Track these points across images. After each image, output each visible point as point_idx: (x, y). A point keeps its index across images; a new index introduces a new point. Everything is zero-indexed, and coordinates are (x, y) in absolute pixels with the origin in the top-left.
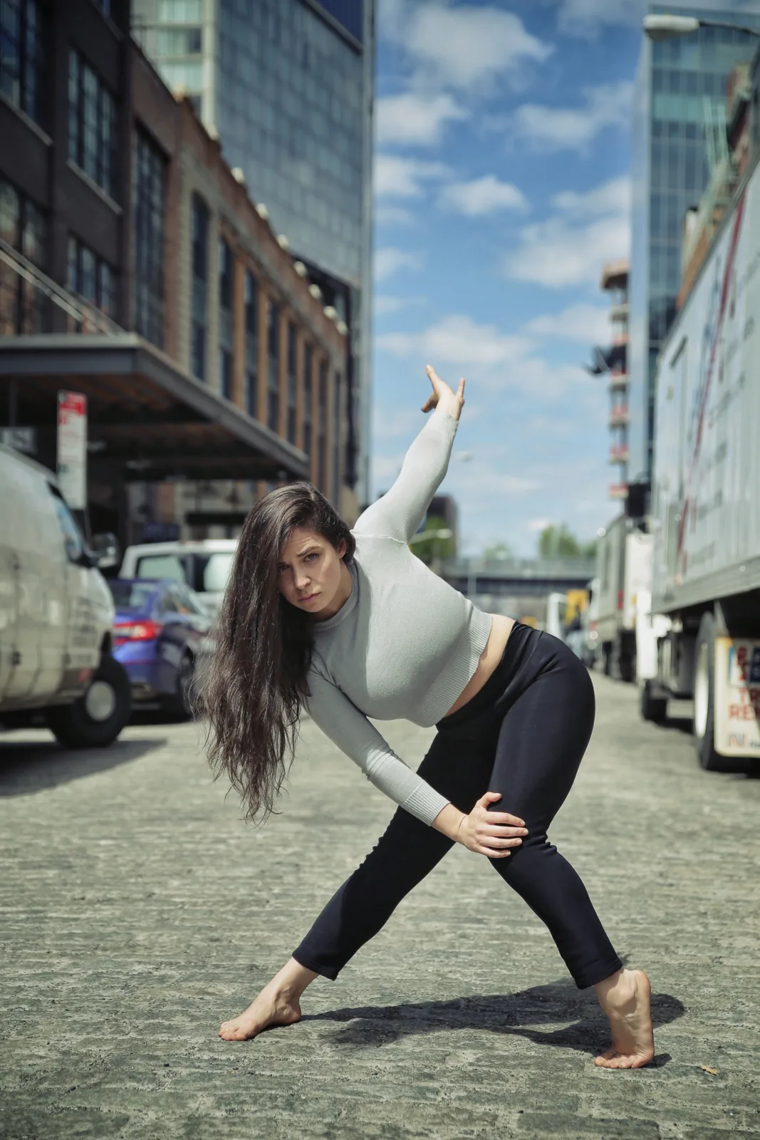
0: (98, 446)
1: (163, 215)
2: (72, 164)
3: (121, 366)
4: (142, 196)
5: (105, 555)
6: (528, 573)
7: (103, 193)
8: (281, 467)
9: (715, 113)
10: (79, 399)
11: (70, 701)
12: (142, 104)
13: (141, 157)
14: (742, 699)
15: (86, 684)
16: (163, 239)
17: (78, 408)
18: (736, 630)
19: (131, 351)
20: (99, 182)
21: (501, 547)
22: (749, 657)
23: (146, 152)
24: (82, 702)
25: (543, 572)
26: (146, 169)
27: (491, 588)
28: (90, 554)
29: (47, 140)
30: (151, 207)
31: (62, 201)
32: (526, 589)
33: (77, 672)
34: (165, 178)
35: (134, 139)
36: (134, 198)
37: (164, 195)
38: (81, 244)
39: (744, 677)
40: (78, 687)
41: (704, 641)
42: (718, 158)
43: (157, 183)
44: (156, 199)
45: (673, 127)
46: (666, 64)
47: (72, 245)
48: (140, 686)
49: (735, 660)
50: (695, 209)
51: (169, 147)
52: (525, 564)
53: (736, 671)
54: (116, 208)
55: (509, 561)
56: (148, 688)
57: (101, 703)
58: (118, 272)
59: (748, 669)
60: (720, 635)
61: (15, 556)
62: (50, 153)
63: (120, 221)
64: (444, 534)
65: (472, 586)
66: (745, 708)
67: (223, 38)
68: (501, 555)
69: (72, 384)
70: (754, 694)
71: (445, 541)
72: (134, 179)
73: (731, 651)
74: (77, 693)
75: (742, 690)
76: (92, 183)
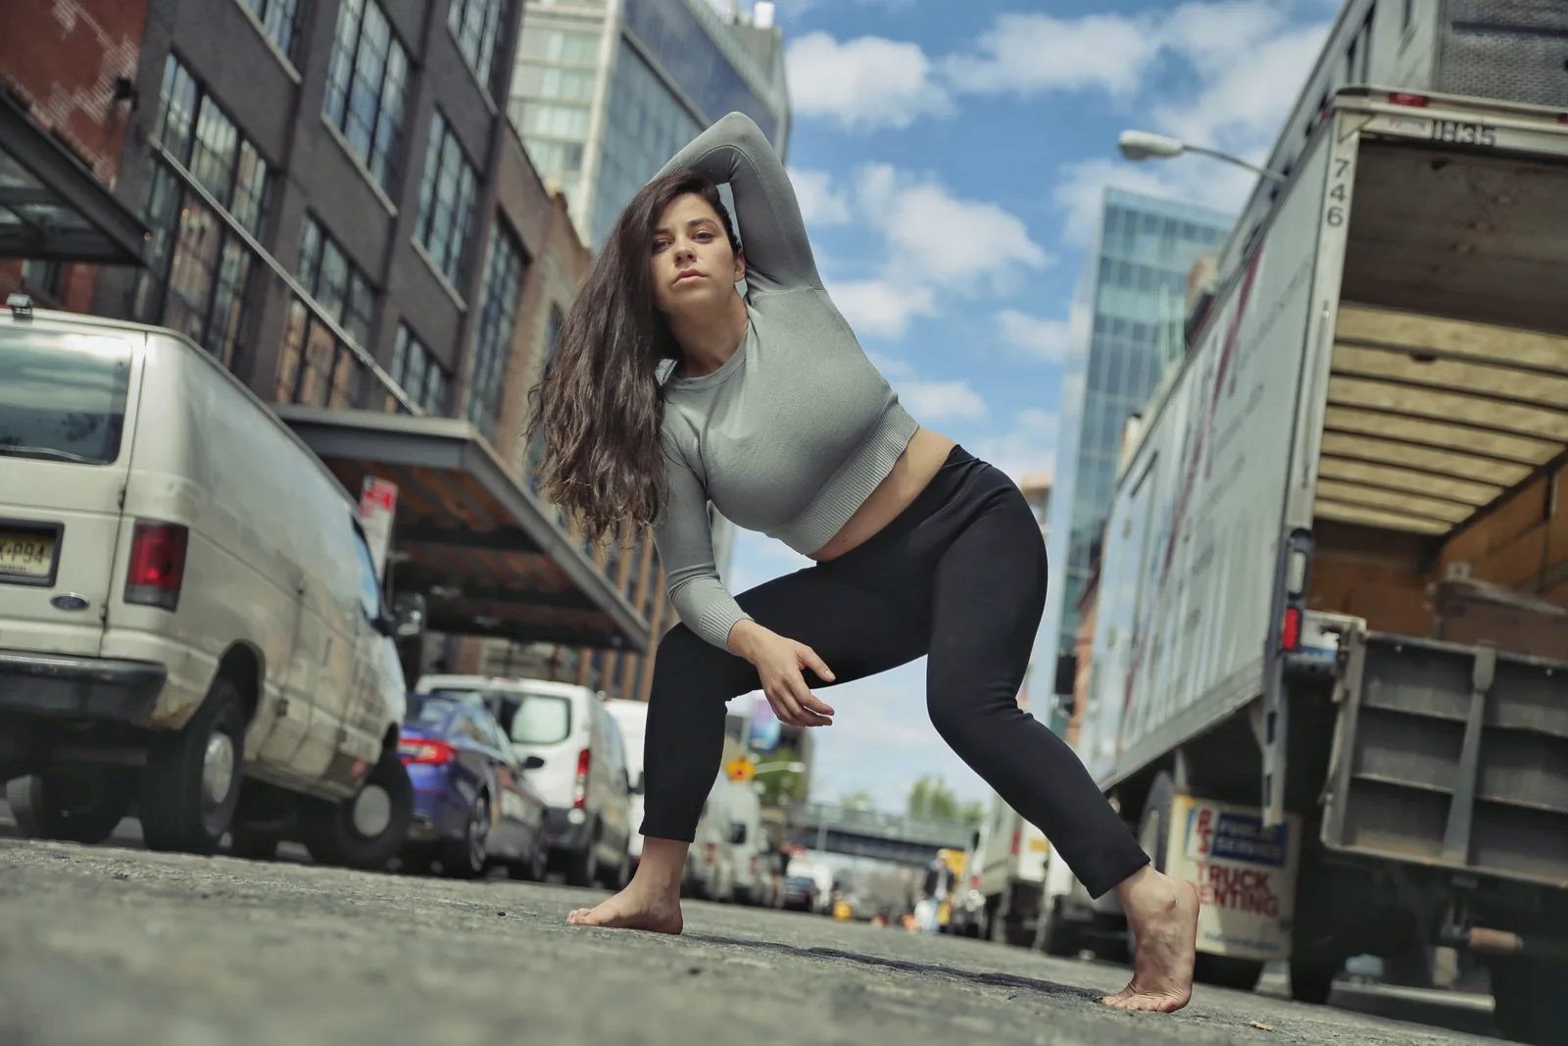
0: (402, 556)
1: (513, 323)
2: (417, 241)
3: (448, 459)
4: (492, 296)
5: (409, 620)
6: (891, 833)
7: (448, 283)
8: (619, 631)
9: (1172, 305)
10: (390, 488)
11: (335, 800)
12: (507, 191)
13: (498, 249)
14: (1200, 877)
15: (360, 782)
16: (509, 351)
17: (386, 500)
18: (1199, 787)
19: (460, 442)
20: (445, 270)
21: (861, 797)
22: (1213, 824)
23: (505, 247)
24: (349, 804)
25: (908, 833)
26: (501, 266)
27: (845, 845)
28: (390, 618)
29: (392, 209)
30: (501, 310)
31: (397, 281)
32: (887, 852)
33: (352, 760)
34: (522, 282)
35: (493, 231)
36: (483, 298)
37: (518, 300)
38: (412, 336)
39: (1203, 850)
40: (350, 783)
41: (1153, 808)
42: (1172, 357)
43: (512, 284)
44: (508, 304)
45: (1119, 325)
46: (1117, 254)
47: (402, 336)
48: (421, 821)
49: (1195, 825)
50: (1138, 416)
51: (532, 245)
52: (891, 820)
53: (1196, 840)
54: (461, 304)
55: (871, 813)
56: (429, 825)
57: (373, 813)
58: (450, 376)
59: (1210, 839)
60: (1179, 792)
61: (300, 576)
62: (393, 224)
63: (463, 317)
64: (796, 767)
65: (821, 840)
66: (1202, 887)
67: (606, 158)
68: (862, 806)
69: (386, 470)
70: (1215, 871)
71: (796, 775)
72: (487, 274)
73: (1191, 812)
74: (347, 792)
75: (1201, 865)
76: (438, 270)
